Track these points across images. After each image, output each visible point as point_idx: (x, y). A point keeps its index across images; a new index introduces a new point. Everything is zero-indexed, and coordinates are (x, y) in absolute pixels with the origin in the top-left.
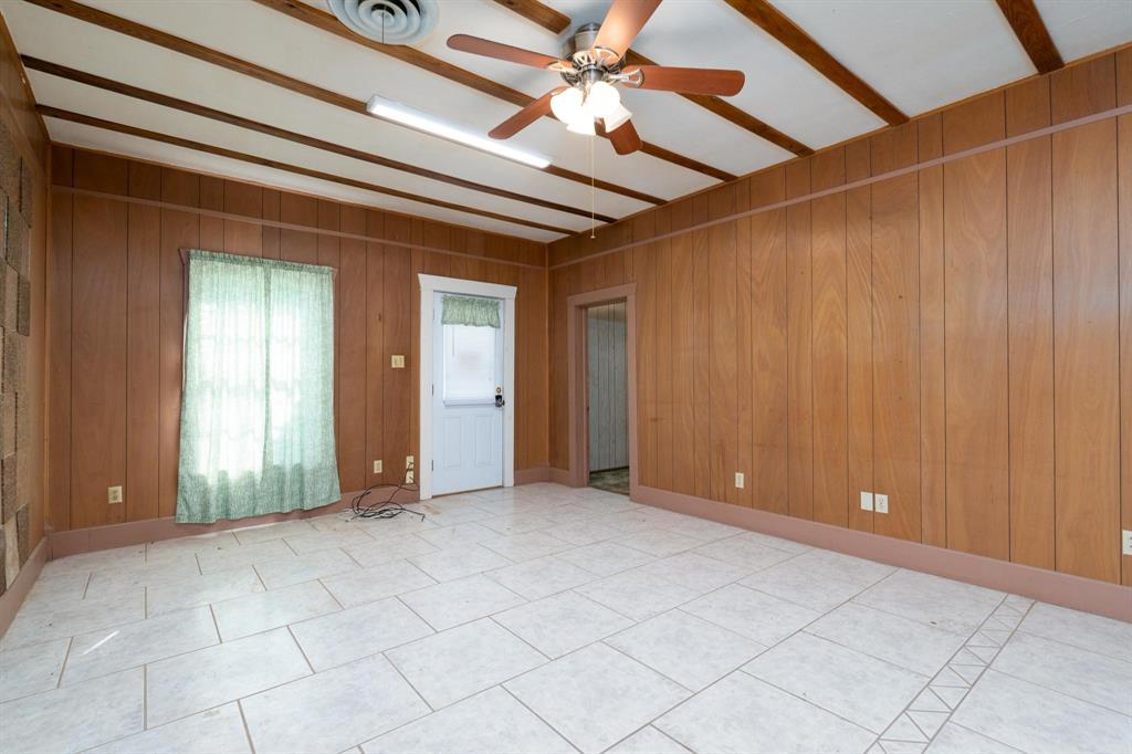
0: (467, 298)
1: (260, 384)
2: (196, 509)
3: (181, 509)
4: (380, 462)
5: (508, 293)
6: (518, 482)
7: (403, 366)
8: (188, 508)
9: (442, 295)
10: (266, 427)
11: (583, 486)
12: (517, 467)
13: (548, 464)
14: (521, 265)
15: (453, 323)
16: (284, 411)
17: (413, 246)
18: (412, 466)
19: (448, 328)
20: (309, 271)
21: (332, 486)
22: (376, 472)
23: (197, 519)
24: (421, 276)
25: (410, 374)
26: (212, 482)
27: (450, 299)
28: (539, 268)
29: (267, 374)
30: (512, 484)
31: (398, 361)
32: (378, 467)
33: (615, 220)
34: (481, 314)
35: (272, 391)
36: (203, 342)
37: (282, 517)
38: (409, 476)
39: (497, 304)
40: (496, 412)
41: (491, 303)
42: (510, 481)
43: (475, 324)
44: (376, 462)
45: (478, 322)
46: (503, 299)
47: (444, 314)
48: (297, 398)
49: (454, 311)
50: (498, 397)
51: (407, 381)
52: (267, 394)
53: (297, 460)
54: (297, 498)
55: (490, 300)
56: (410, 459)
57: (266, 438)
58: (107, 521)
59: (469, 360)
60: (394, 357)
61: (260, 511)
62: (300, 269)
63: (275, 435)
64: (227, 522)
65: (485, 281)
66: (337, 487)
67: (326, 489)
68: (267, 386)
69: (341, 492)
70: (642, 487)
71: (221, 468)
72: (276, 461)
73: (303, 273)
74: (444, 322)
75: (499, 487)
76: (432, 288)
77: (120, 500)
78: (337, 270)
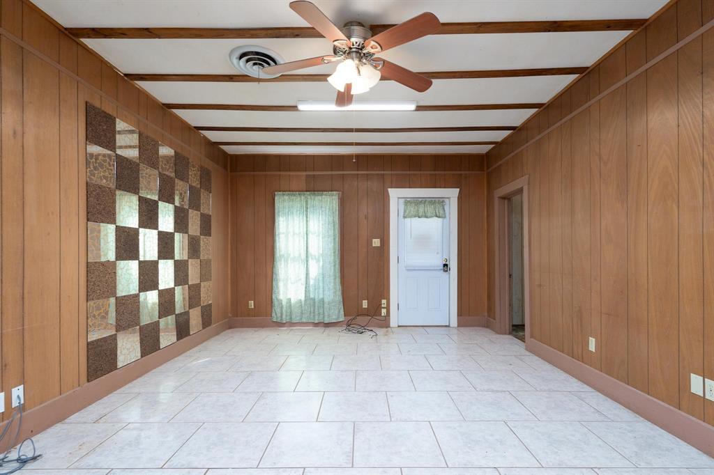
0: (420, 200)
1: (303, 256)
2: (279, 315)
3: (274, 314)
4: (366, 301)
5: (452, 194)
6: (460, 325)
7: (379, 245)
8: (276, 314)
9: (403, 200)
10: (306, 278)
11: (506, 334)
12: (460, 314)
13: (486, 314)
14: (463, 172)
15: (411, 217)
16: (315, 270)
17: (385, 172)
18: (385, 306)
19: (408, 220)
20: (326, 195)
21: (339, 312)
22: (364, 307)
23: (279, 320)
24: (389, 190)
25: (384, 251)
26: (284, 303)
27: (408, 202)
28: (479, 172)
29: (307, 251)
30: (456, 326)
31: (376, 243)
32: (365, 304)
33: (517, 127)
34: (430, 209)
35: (310, 259)
36: (281, 236)
37: (316, 325)
38: (384, 312)
39: (443, 202)
40: (445, 275)
41: (440, 202)
42: (454, 323)
43: (427, 217)
44: (364, 301)
45: (429, 214)
46: (448, 198)
47: (405, 212)
48: (321, 264)
49: (412, 209)
50: (445, 265)
51: (382, 254)
52: (307, 261)
53: (321, 296)
54: (321, 316)
55: (437, 200)
56: (384, 301)
57: (306, 284)
58: (249, 316)
59: (423, 241)
60: (374, 240)
61: (304, 320)
62: (322, 195)
63: (312, 282)
64: (291, 324)
65: (435, 188)
66: (342, 312)
67: (335, 312)
68: (307, 257)
69: (345, 316)
70: (532, 339)
71: (289, 297)
72: (312, 296)
73: (324, 197)
74: (405, 217)
75: (446, 326)
76: (397, 196)
77: (253, 307)
78: (341, 193)
